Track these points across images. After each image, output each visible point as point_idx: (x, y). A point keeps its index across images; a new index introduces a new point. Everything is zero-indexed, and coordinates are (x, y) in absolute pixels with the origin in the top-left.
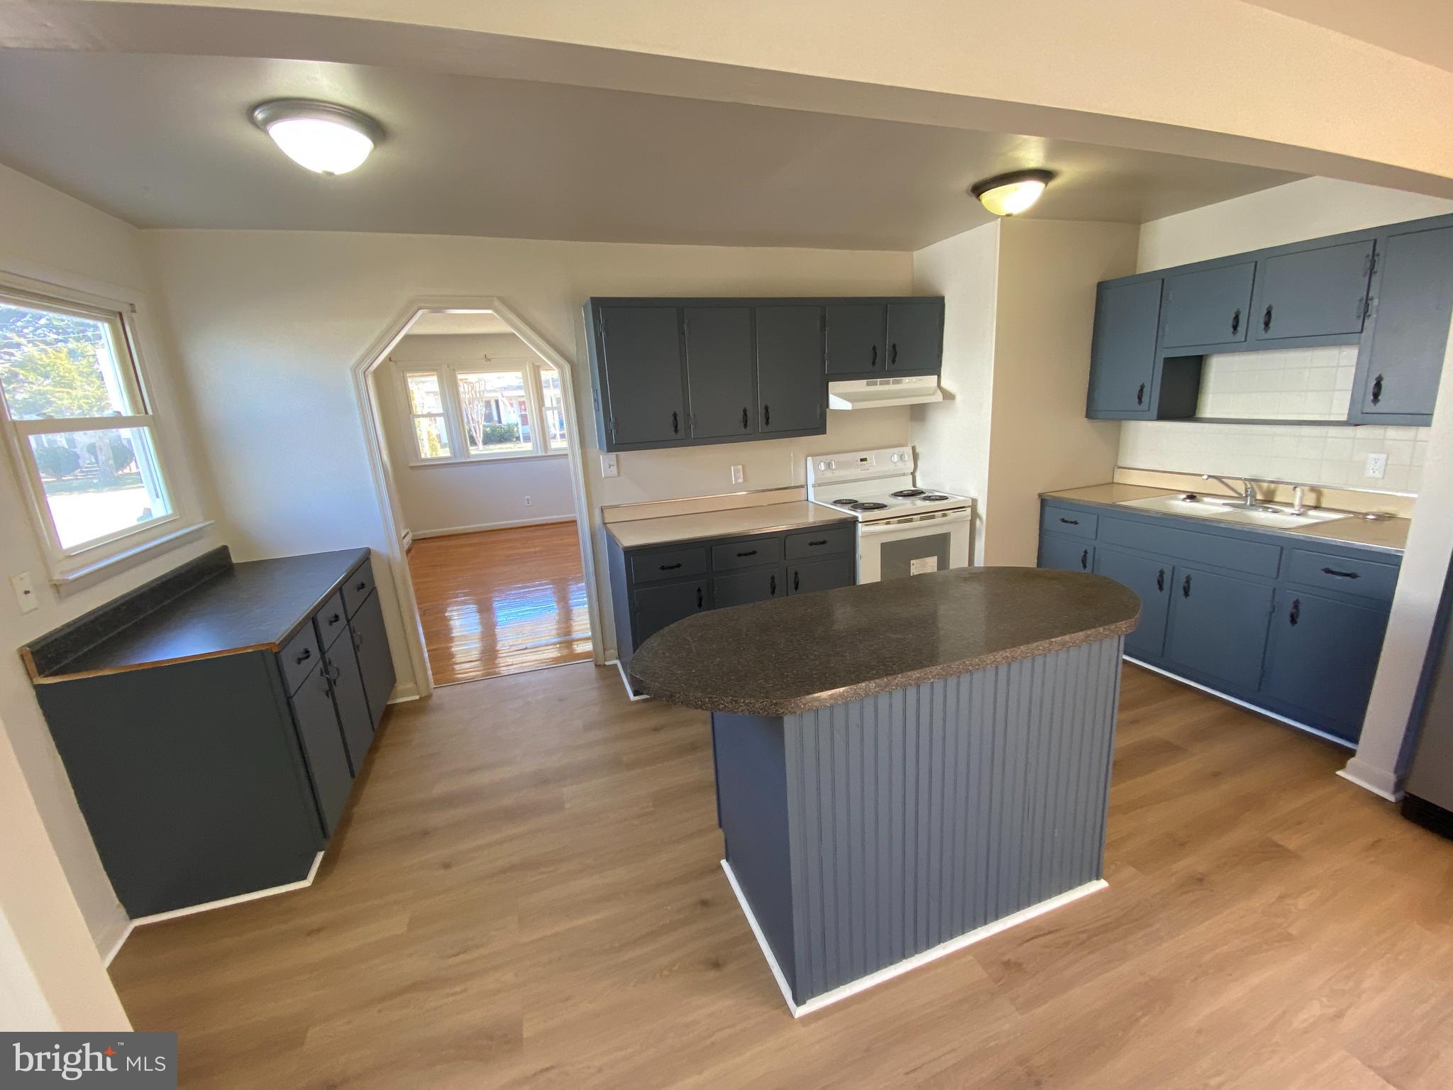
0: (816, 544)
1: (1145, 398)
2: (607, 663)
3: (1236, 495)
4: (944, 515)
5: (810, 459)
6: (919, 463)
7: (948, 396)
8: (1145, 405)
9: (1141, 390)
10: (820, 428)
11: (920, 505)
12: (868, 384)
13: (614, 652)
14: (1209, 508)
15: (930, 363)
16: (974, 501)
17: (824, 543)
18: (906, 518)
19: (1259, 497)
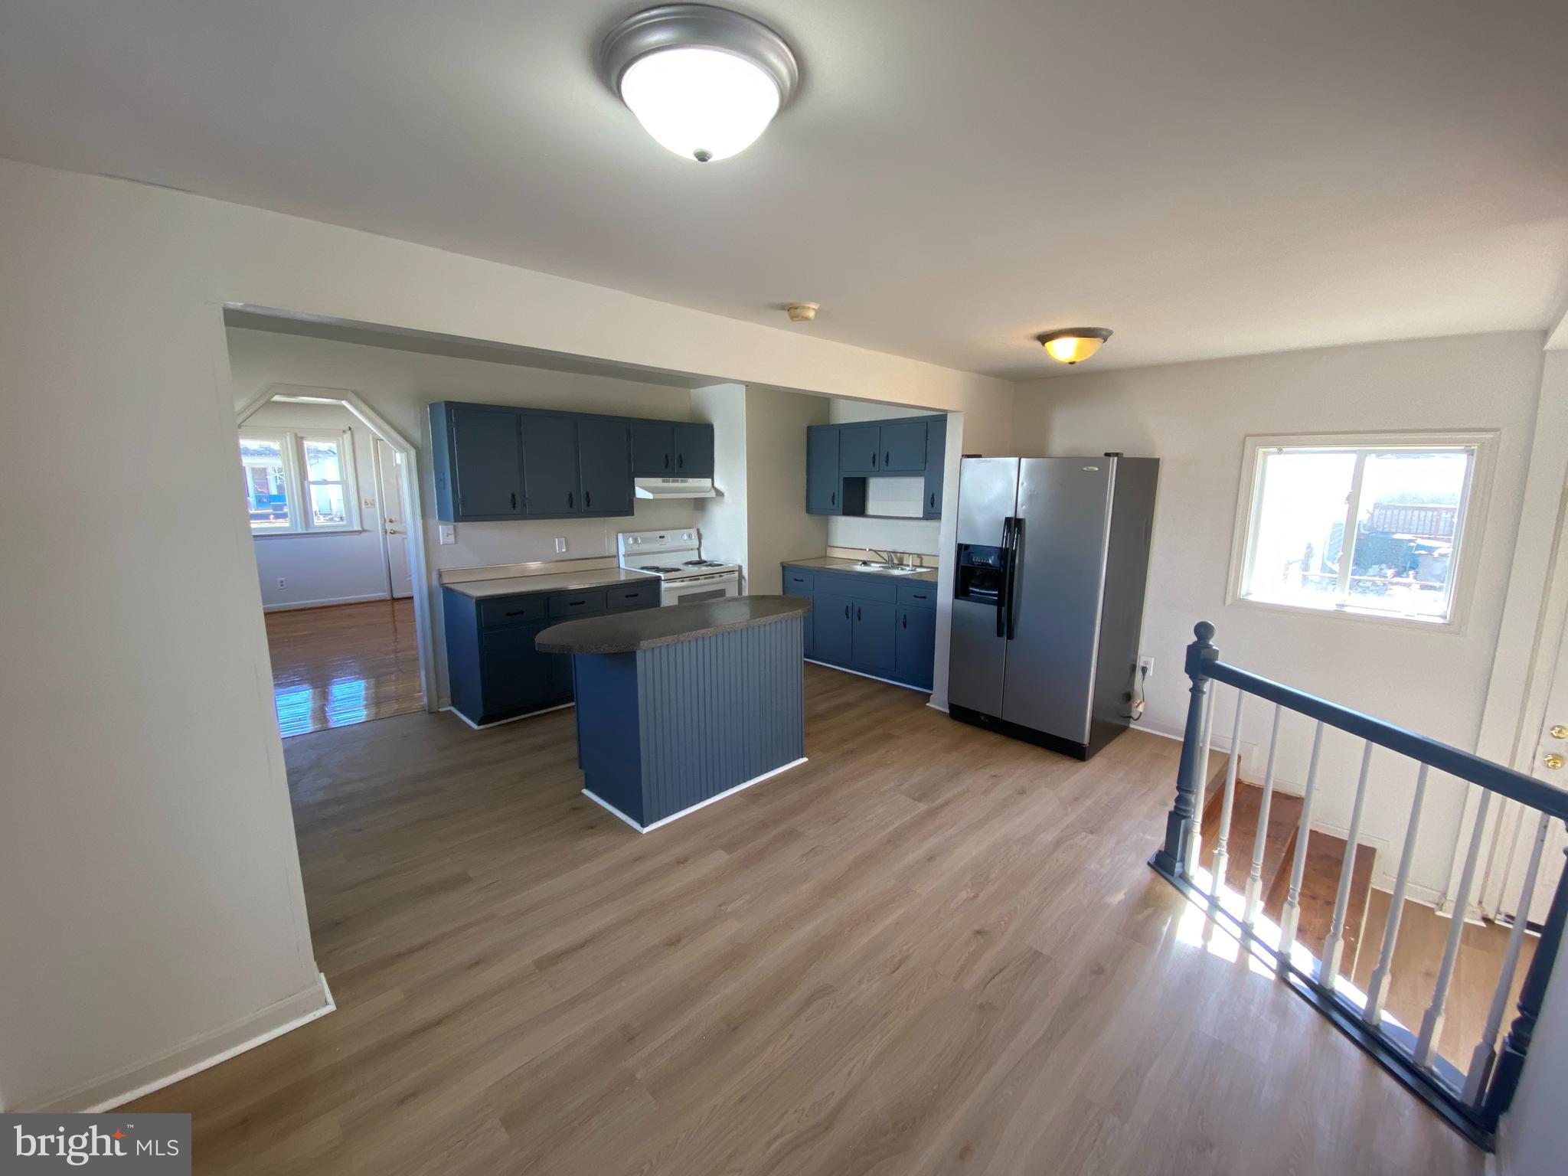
0: (631, 596)
1: (836, 502)
2: (440, 710)
3: (883, 561)
4: (721, 576)
5: (620, 536)
6: (703, 541)
7: (720, 494)
8: (836, 505)
9: (834, 496)
10: (629, 511)
11: (704, 569)
12: (663, 481)
13: (448, 699)
14: (874, 568)
15: (707, 471)
16: (740, 567)
17: (636, 595)
18: (695, 578)
19: (896, 562)
